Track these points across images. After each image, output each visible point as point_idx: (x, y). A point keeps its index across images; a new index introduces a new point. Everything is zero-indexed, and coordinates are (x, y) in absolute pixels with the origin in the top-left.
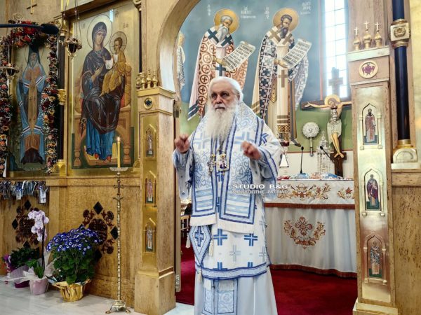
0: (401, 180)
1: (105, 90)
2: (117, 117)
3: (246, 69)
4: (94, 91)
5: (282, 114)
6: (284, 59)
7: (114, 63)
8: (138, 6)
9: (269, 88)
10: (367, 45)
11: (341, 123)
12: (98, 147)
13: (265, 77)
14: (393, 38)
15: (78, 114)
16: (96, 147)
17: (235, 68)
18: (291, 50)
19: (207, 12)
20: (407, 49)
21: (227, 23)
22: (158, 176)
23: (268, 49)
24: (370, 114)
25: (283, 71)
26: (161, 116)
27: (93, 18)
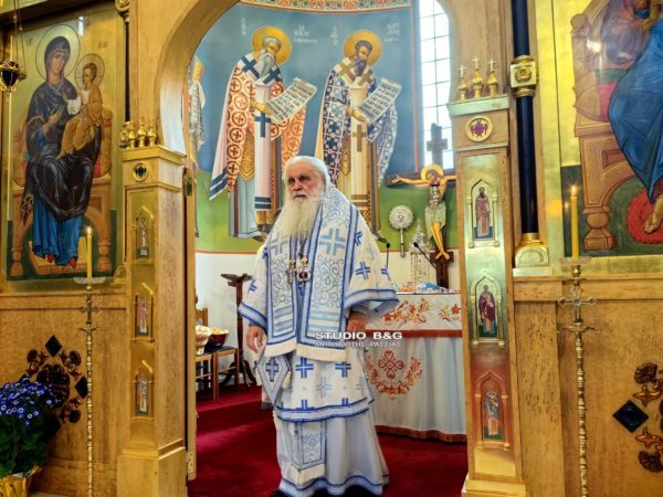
0: (526, 293)
1: (66, 148)
2: (88, 194)
3: (303, 122)
4: (46, 150)
5: (359, 193)
6: (360, 108)
7: (82, 104)
8: (123, 14)
9: (338, 153)
10: (477, 93)
11: (444, 208)
12: (54, 243)
13: (333, 135)
14: (514, 84)
15: (19, 188)
16: (50, 244)
17: (285, 119)
18: (371, 95)
19: (240, 29)
20: (535, 101)
21: (272, 48)
22: (156, 290)
23: (336, 92)
24: (482, 195)
25: (359, 127)
26: (162, 194)
27: (46, 29)
